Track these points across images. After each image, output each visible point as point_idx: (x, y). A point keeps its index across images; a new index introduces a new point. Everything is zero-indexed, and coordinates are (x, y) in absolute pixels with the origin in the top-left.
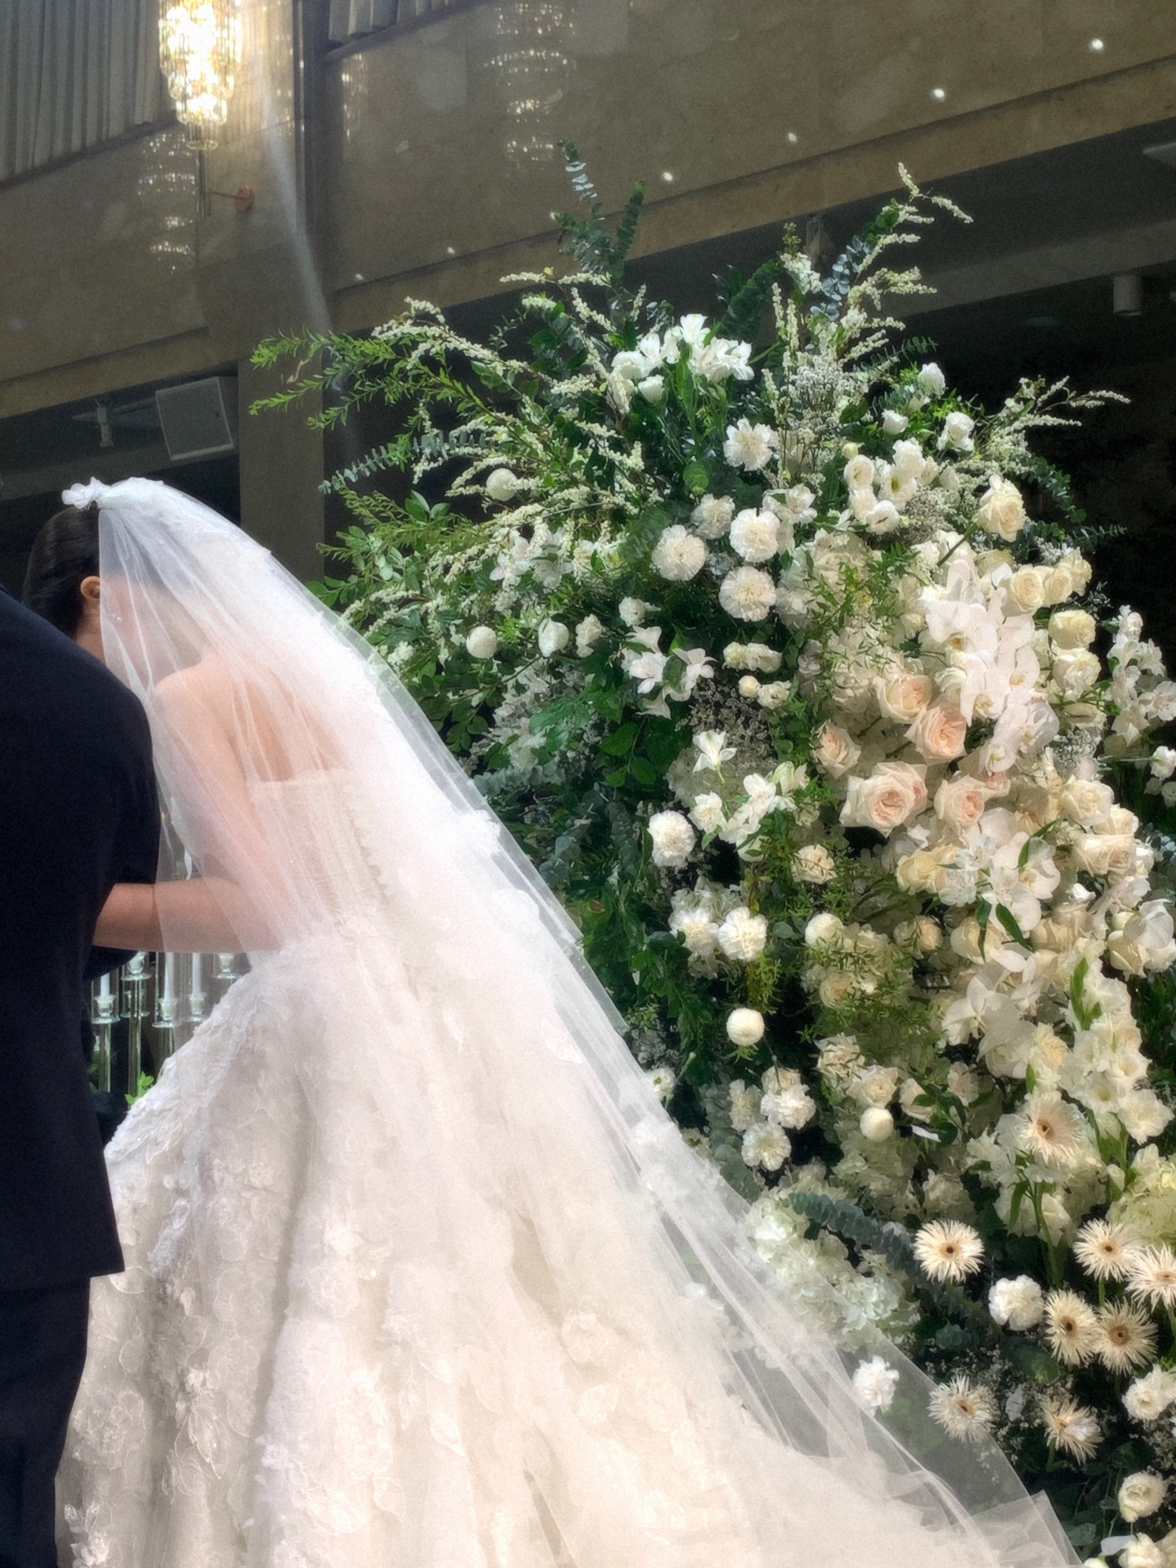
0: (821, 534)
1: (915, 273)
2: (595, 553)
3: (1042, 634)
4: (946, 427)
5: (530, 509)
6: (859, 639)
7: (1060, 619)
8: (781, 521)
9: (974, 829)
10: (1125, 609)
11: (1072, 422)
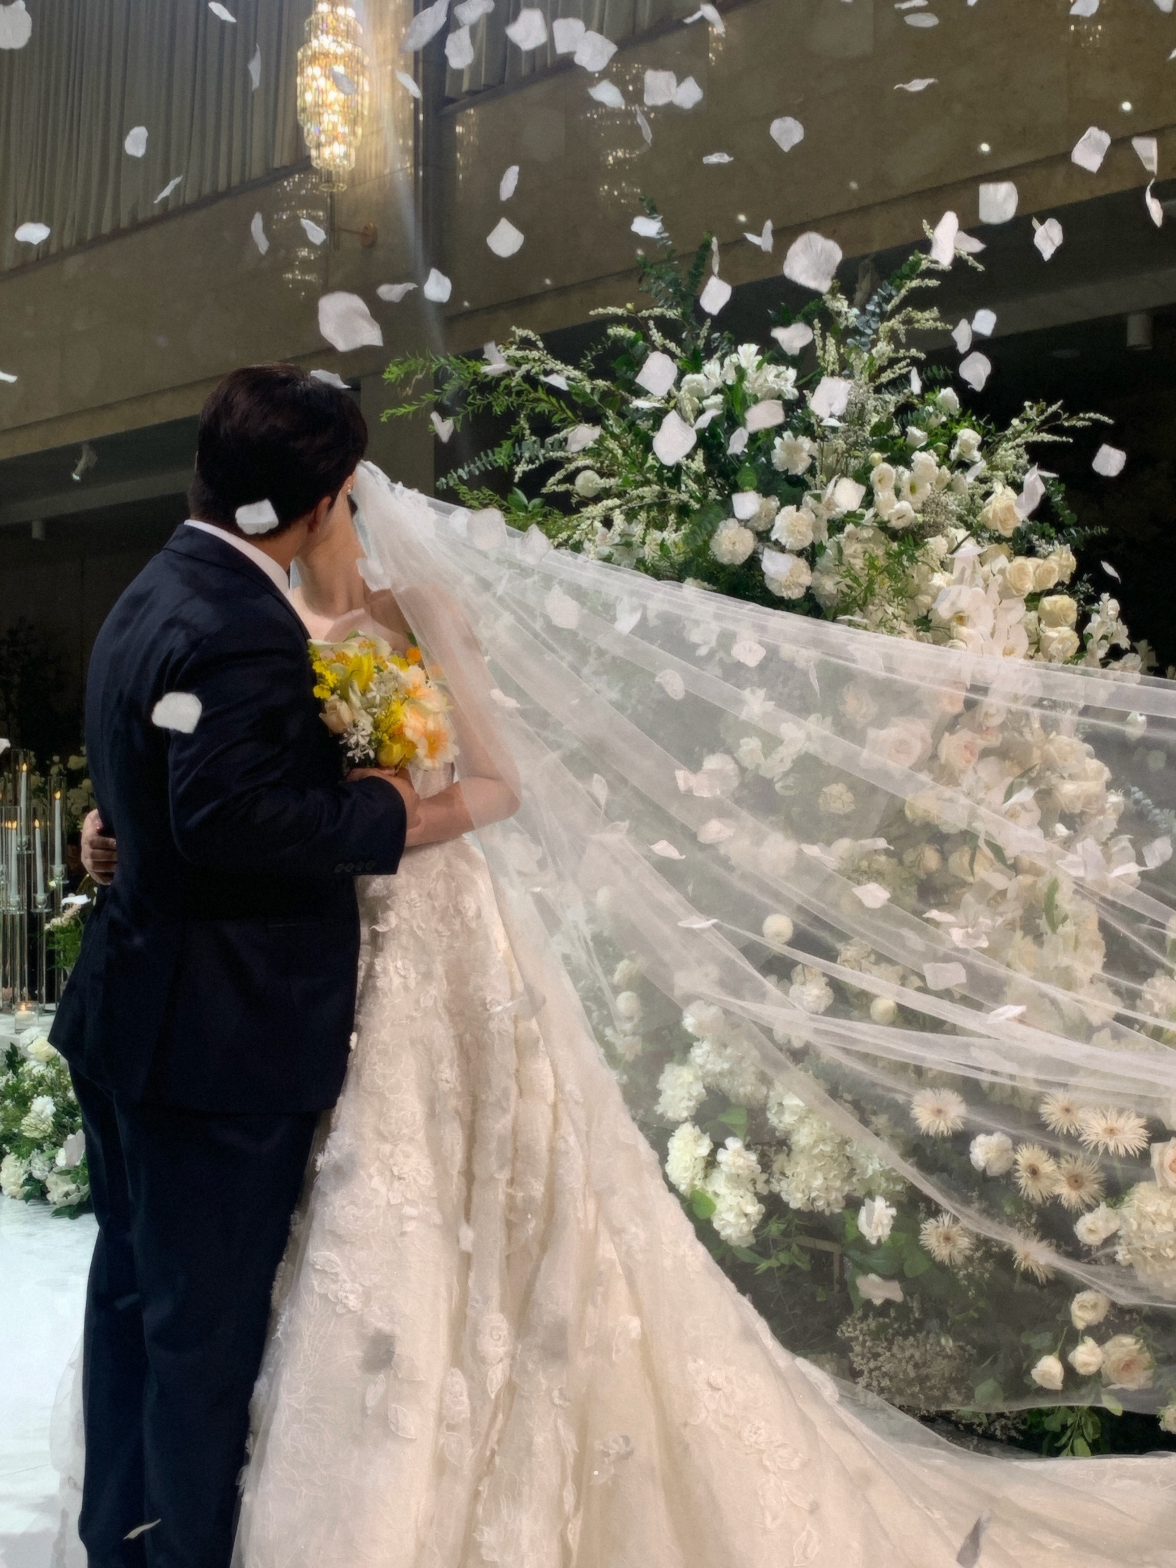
0: (850, 528)
1: (935, 312)
2: (663, 540)
3: (1033, 615)
4: (959, 442)
5: (610, 503)
6: (880, 614)
7: (1047, 602)
8: (816, 516)
9: (970, 772)
10: (1105, 596)
11: (1064, 439)
